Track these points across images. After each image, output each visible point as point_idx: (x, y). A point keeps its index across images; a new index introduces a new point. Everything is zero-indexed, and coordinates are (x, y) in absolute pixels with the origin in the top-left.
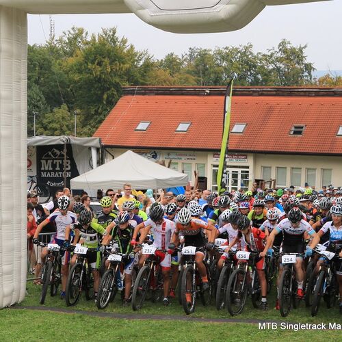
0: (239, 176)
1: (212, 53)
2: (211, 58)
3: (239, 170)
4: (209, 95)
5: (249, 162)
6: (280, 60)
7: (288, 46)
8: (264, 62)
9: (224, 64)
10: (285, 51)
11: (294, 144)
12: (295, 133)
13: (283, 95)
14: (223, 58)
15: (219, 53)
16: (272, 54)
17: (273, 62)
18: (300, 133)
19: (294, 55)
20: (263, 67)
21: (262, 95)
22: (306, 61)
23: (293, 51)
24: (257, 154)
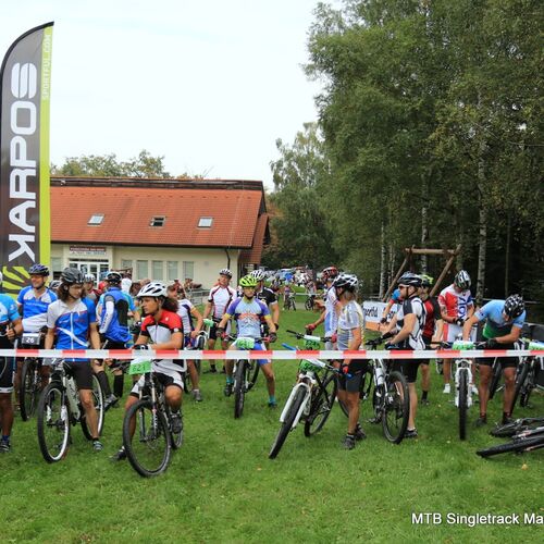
0: (98, 270)
1: (78, 161)
2: (78, 165)
3: (98, 264)
4: (65, 185)
5: (108, 255)
6: (141, 169)
7: (148, 157)
8: (127, 171)
9: (90, 171)
10: (145, 161)
11: (155, 235)
12: (156, 224)
13: (142, 187)
14: (89, 166)
15: (85, 160)
16: (134, 163)
17: (135, 171)
18: (160, 224)
19: (153, 164)
20: (126, 175)
21: (121, 186)
22: (164, 171)
23: (152, 161)
24: (117, 246)
